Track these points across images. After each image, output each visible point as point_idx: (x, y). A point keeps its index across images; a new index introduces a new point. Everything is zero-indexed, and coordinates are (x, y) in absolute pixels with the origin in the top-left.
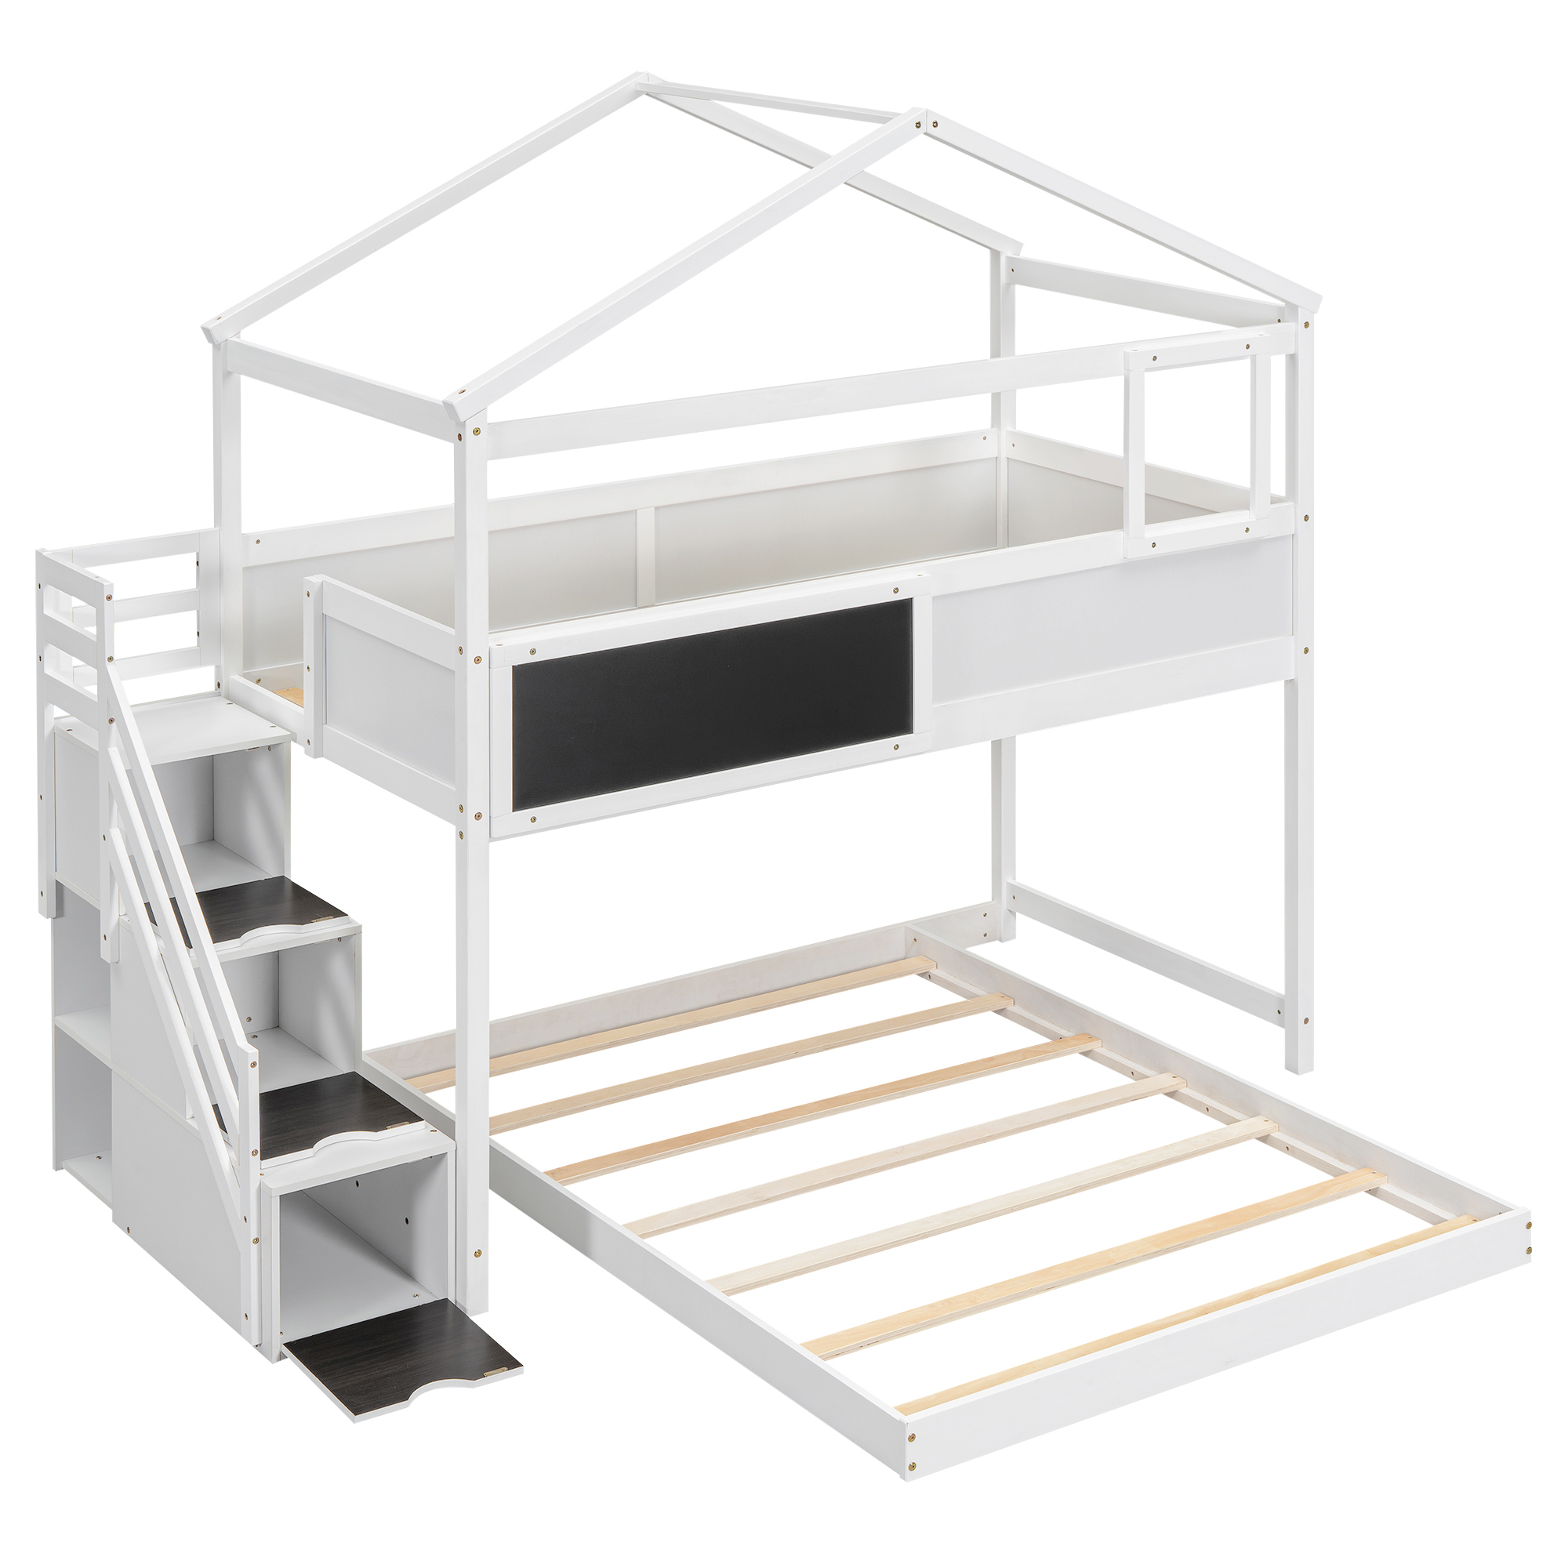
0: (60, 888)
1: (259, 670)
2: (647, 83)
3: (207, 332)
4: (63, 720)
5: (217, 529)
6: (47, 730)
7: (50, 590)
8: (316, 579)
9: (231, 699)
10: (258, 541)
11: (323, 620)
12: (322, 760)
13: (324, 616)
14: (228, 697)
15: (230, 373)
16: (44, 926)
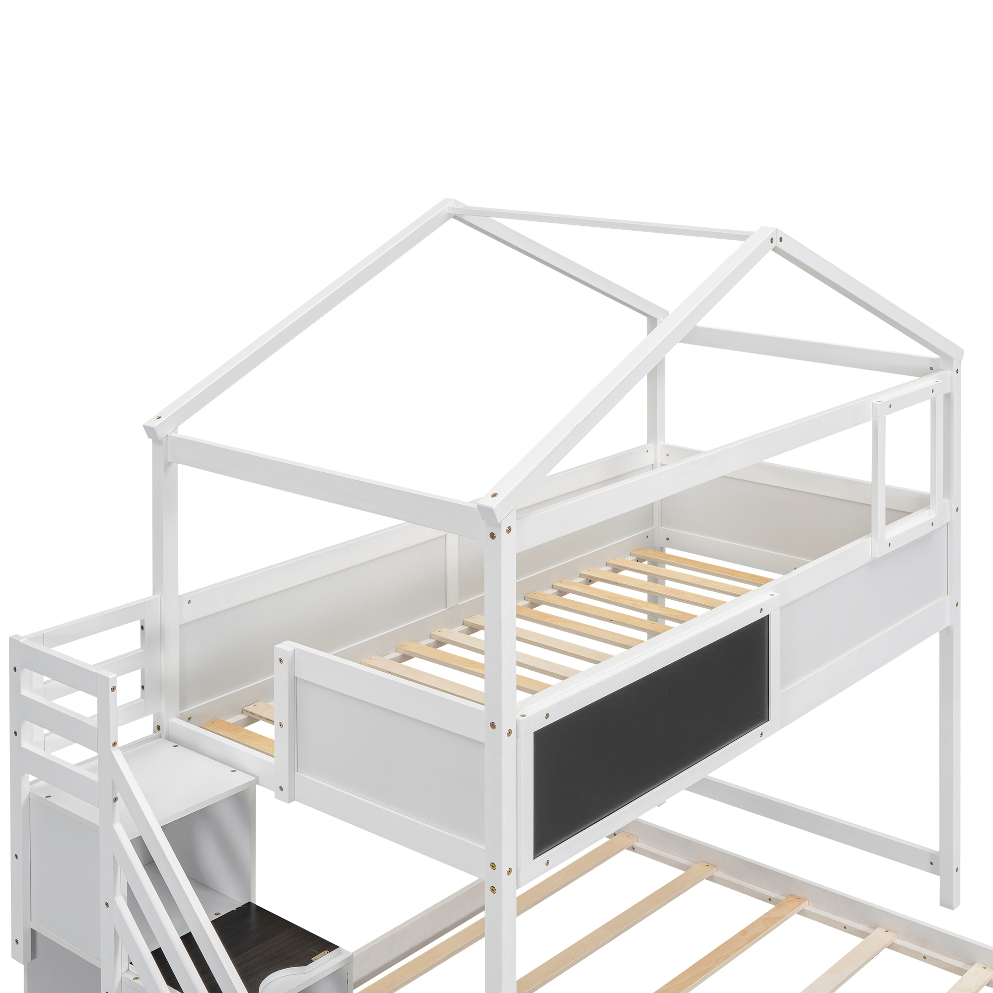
0: (33, 932)
1: (190, 709)
2: (455, 207)
3: (150, 431)
4: (36, 785)
5: (157, 596)
6: (24, 797)
7: (26, 674)
8: (287, 646)
9: (177, 743)
10: (189, 602)
11: (295, 682)
12: (295, 802)
13: (296, 678)
14: (169, 738)
15: (170, 463)
16: (18, 970)
